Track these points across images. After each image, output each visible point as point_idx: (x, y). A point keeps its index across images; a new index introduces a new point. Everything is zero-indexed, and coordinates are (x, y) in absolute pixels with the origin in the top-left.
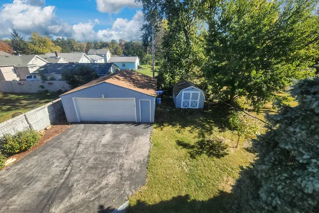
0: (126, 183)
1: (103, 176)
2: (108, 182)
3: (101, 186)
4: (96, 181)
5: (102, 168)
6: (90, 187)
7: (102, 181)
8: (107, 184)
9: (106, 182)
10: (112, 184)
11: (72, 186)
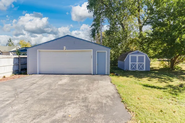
0: (97, 116)
1: (59, 107)
2: (66, 114)
3: (54, 118)
4: (46, 112)
5: (57, 100)
6: (34, 119)
7: (57, 113)
8: (65, 117)
9: (62, 114)
10: (73, 117)
11: (6, 116)
